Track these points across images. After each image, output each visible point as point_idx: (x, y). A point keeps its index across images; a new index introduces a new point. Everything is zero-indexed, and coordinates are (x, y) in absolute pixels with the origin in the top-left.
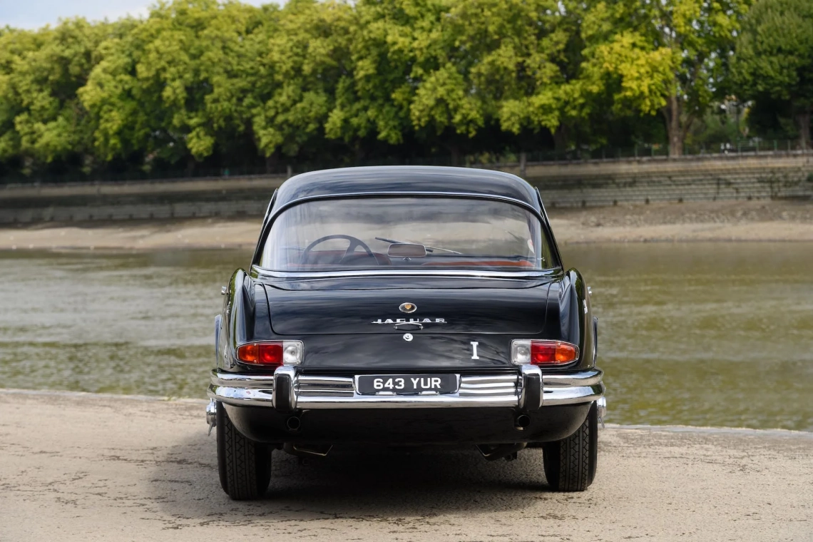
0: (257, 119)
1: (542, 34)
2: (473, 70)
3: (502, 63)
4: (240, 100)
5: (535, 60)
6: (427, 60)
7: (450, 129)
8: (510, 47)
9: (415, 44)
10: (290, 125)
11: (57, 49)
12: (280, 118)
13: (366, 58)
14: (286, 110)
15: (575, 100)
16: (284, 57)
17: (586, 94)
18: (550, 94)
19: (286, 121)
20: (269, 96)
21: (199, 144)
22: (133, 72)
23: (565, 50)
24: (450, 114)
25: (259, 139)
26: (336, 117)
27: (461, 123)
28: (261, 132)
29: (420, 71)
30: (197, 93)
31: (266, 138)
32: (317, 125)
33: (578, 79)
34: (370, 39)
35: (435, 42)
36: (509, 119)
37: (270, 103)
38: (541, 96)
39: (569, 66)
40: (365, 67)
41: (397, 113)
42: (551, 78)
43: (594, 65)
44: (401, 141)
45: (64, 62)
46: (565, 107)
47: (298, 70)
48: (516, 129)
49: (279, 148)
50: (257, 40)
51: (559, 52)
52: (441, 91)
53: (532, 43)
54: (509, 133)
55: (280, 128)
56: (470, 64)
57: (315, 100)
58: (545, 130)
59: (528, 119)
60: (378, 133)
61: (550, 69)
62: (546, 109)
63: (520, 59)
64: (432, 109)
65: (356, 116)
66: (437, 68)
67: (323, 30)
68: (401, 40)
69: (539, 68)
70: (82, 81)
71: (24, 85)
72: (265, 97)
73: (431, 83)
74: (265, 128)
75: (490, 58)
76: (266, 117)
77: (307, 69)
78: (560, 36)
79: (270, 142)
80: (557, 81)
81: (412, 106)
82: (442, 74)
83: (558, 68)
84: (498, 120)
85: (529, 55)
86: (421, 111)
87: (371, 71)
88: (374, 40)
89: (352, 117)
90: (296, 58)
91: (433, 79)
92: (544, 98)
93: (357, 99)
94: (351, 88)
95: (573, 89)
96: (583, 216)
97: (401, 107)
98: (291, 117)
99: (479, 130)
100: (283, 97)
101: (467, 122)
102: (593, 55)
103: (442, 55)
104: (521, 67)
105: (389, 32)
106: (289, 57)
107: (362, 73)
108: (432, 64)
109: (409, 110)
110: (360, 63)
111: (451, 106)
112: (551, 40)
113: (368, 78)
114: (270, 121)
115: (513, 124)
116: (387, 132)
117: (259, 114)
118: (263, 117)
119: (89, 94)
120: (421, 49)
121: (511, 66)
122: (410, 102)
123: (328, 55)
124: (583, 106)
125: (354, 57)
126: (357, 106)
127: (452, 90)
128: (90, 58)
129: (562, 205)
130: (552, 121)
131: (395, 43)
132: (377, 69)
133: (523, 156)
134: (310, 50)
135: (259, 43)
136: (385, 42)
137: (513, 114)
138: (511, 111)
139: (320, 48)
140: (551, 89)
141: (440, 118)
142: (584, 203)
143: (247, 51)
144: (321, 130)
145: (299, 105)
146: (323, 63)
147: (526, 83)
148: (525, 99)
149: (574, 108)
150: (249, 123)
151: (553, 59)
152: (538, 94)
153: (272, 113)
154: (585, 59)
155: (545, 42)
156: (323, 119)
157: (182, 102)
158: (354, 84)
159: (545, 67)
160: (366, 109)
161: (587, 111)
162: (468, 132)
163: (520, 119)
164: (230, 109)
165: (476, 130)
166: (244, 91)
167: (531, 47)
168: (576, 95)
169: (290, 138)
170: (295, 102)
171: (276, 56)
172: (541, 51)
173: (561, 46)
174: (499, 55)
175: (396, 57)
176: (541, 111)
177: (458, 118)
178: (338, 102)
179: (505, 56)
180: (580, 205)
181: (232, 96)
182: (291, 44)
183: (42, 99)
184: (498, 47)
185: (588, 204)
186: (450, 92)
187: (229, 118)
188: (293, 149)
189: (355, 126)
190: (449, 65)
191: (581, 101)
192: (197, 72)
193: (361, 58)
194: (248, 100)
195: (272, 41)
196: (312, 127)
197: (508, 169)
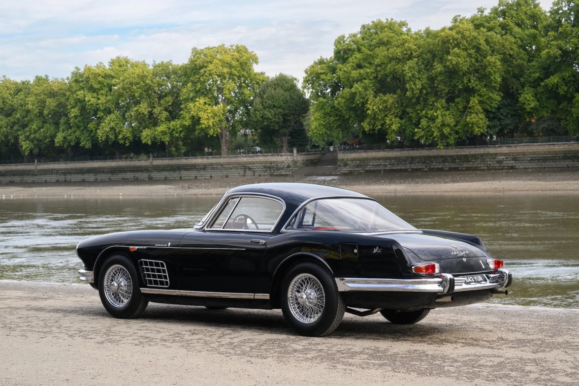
0: (21, 137)
1: (160, 98)
2: (128, 114)
3: (142, 111)
4: (12, 127)
5: (157, 110)
6: (105, 109)
7: (117, 141)
8: (146, 104)
9: (100, 102)
10: (37, 140)
12: (32, 136)
13: (75, 107)
14: (35, 132)
15: (177, 129)
16: (34, 107)
17: (183, 126)
18: (165, 126)
19: (35, 138)
20: (26, 126)
23: (172, 105)
24: (116, 135)
25: (22, 147)
26: (60, 136)
27: (122, 139)
28: (23, 143)
29: (102, 114)
31: (25, 146)
32: (50, 139)
33: (178, 119)
34: (77, 99)
35: (109, 101)
36: (146, 138)
37: (27, 129)
38: (161, 127)
39: (174, 112)
40: (74, 112)
41: (90, 134)
42: (165, 118)
43: (187, 112)
44: (91, 147)
46: (173, 132)
47: (41, 114)
48: (149, 143)
49: (31, 151)
50: (20, 98)
51: (169, 106)
52: (112, 124)
53: (156, 102)
54: (146, 144)
55: (32, 141)
56: (126, 112)
57: (49, 129)
58: (163, 143)
59: (155, 138)
60: (80, 143)
61: (165, 114)
62: (164, 133)
63: (150, 110)
64: (108, 132)
65: (70, 135)
66: (110, 113)
67: (52, 94)
68: (92, 99)
69: (160, 113)
72: (24, 126)
73: (108, 120)
74: (25, 141)
75: (136, 109)
76: (25, 136)
77: (46, 112)
78: (169, 99)
79: (27, 148)
80: (168, 120)
81: (98, 131)
82: (112, 116)
83: (168, 114)
84: (139, 138)
85: (155, 107)
86: (102, 133)
87: (78, 114)
88: (79, 99)
89: (68, 136)
90: (40, 107)
91: (109, 118)
93: (71, 128)
94: (67, 123)
95: (176, 124)
96: (181, 184)
97: (92, 131)
98: (37, 135)
99: (130, 143)
100: (34, 126)
101: (125, 138)
102: (186, 108)
103: (112, 107)
104: (151, 114)
105: (86, 96)
106: (37, 107)
107: (73, 115)
108: (108, 111)
109: (96, 133)
110: (73, 110)
111: (117, 131)
112: (165, 101)
113: (76, 117)
114: (27, 138)
115: (148, 140)
116: (86, 144)
117: (22, 134)
118: (24, 136)
120: (103, 104)
121: (146, 113)
122: (96, 129)
123: (56, 107)
124: (181, 132)
125: (69, 107)
126: (70, 131)
127: (118, 123)
129: (170, 178)
130: (166, 139)
131: (89, 101)
132: (80, 113)
133: (151, 155)
134: (47, 103)
135: (21, 100)
136: (85, 100)
137: (147, 135)
139: (51, 103)
140: (165, 124)
141: (112, 137)
142: (181, 178)
143: (15, 103)
144: (52, 142)
145: (42, 130)
146: (54, 110)
147: (152, 121)
148: (153, 128)
149: (177, 133)
150: (16, 138)
151: (166, 110)
152: (159, 126)
153: (28, 134)
154: (182, 109)
155: (162, 102)
156: (53, 137)
158: (69, 120)
159: (162, 113)
160: (75, 132)
161: (183, 134)
162: (125, 143)
163: (151, 138)
164: (7, 132)
165: (129, 143)
166: (14, 123)
167: (155, 103)
168: (178, 127)
169: (36, 146)
170: (40, 128)
171: (30, 107)
172: (160, 105)
173: (170, 103)
174: (140, 107)
175: (89, 107)
176: (161, 134)
177: (120, 137)
178: (61, 129)
179: (144, 108)
180: (179, 178)
181: (8, 125)
182: (37, 100)
184: (140, 103)
185: (183, 178)
186: (116, 125)
187: (6, 136)
188: (36, 151)
189: (69, 140)
190: (116, 112)
191: (181, 129)
193: (73, 107)
194: (15, 128)
195: (27, 99)
196: (48, 140)
197: (143, 162)
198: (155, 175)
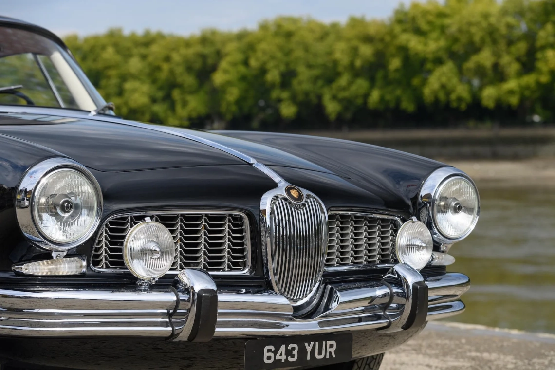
0: (326, 96)
1: (510, 43)
2: (465, 66)
3: (482, 62)
5: (506, 60)
6: (435, 59)
7: (448, 104)
8: (489, 51)
11: (199, 49)
12: (341, 94)
13: (396, 56)
14: (344, 90)
17: (539, 84)
18: (515, 82)
19: (344, 97)
20: (333, 80)
21: (288, 110)
22: (246, 63)
23: (526, 54)
24: (448, 93)
25: (326, 108)
26: (375, 96)
27: (456, 100)
29: (431, 66)
30: (287, 78)
31: (332, 108)
32: (363, 100)
33: (533, 72)
34: (399, 46)
35: (440, 48)
37: (334, 85)
39: (528, 64)
40: (395, 63)
42: (515, 72)
45: (203, 57)
46: (524, 90)
48: (491, 106)
49: (339, 115)
51: (522, 55)
52: (444, 79)
54: (487, 108)
55: (340, 101)
57: (361, 84)
58: (509, 106)
59: (500, 99)
60: (401, 104)
61: (516, 66)
62: (511, 92)
63: (495, 60)
64: (437, 91)
66: (441, 64)
67: (368, 39)
68: (419, 45)
70: (214, 69)
72: (330, 81)
73: (439, 74)
74: (331, 102)
75: (476, 59)
76: (331, 94)
77: (358, 64)
78: (522, 47)
79: (334, 110)
81: (424, 89)
82: (445, 69)
83: (521, 66)
85: (501, 56)
86: (430, 93)
87: (399, 66)
88: (401, 46)
89: (386, 94)
90: (350, 57)
91: (439, 71)
92: (512, 84)
93: (390, 84)
94: (385, 77)
95: (529, 79)
97: (416, 89)
98: (347, 94)
99: (467, 106)
100: (343, 81)
101: (460, 99)
103: (444, 56)
104: (496, 66)
105: (411, 40)
106: (347, 57)
107: (393, 67)
108: (439, 62)
109: (422, 91)
111: (448, 89)
112: (517, 47)
113: (397, 70)
114: (334, 98)
115: (490, 103)
116: (408, 106)
117: (327, 93)
118: (329, 94)
119: (218, 78)
120: (430, 52)
122: (424, 86)
123: (372, 56)
124: (535, 91)
128: (219, 55)
129: (522, 155)
130: (514, 100)
131: (414, 48)
132: (403, 64)
133: (497, 123)
136: (408, 48)
138: (489, 95)
139: (366, 51)
141: (442, 97)
142: (534, 153)
144: (365, 103)
146: (369, 61)
147: (498, 75)
150: (320, 97)
152: (507, 82)
155: (513, 49)
156: (366, 96)
157: (278, 84)
158: (387, 74)
159: (511, 65)
161: (537, 94)
162: (460, 107)
163: (494, 99)
164: (308, 89)
165: (465, 105)
166: (317, 78)
167: (503, 51)
168: (532, 85)
169: (346, 108)
171: (338, 56)
172: (509, 53)
173: (523, 52)
176: (508, 93)
177: (453, 97)
178: (377, 84)
183: (189, 80)
185: (537, 154)
186: (449, 80)
187: (307, 94)
188: (348, 116)
189: (388, 100)
190: (449, 62)
191: (535, 88)
192: (287, 65)
193: (393, 57)
194: (320, 83)
196: (359, 101)
197: (485, 131)
198: (502, 149)
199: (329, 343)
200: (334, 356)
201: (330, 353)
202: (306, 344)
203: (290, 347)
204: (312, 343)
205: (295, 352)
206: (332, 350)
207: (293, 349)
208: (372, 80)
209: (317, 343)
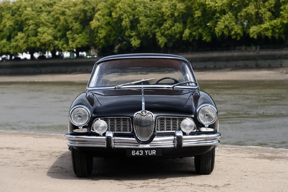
0: (158, 34)
2: (239, 14)
3: (250, 12)
4: (151, 26)
5: (263, 10)
6: (221, 11)
7: (230, 37)
8: (253, 5)
9: (217, 5)
10: (170, 36)
11: (82, 7)
12: (166, 32)
13: (198, 10)
14: (168, 29)
15: (278, 26)
16: (167, 10)
17: (282, 23)
18: (268, 24)
19: (168, 34)
20: (162, 25)
21: (135, 42)
22: (110, 15)
23: (274, 7)
24: (230, 31)
25: (159, 41)
26: (187, 32)
27: (234, 34)
28: (159, 38)
29: (218, 15)
30: (134, 23)
31: (162, 41)
32: (180, 35)
33: (279, 18)
34: (200, 3)
35: (224, 4)
36: (252, 33)
37: (162, 27)
38: (265, 25)
39: (276, 13)
40: (198, 14)
41: (210, 31)
42: (269, 17)
43: (285, 12)
44: (211, 41)
45: (85, 11)
46: (274, 28)
47: (172, 15)
48: (255, 37)
49: (166, 44)
50: (157, 3)
51: (272, 7)
52: (227, 23)
53: (261, 4)
54: (253, 38)
55: (166, 36)
56: (238, 12)
57: (178, 27)
58: (266, 37)
59: (260, 33)
60: (203, 38)
61: (269, 14)
62: (266, 29)
63: (256, 10)
64: (223, 29)
65: (195, 31)
66: (225, 14)
68: (211, 3)
69: (264, 14)
70: (91, 19)
71: (70, 20)
72: (160, 25)
73: (223, 20)
74: (161, 37)
75: (245, 10)
76: (161, 33)
77: (176, 14)
78: (272, 2)
79: (163, 42)
80: (271, 19)
81: (216, 28)
82: (227, 16)
83: (271, 14)
84: (248, 33)
85: (260, 9)
86: (219, 30)
87: (200, 15)
88: (201, 3)
89: (193, 32)
90: (172, 10)
91: (223, 18)
92: (266, 25)
93: (195, 25)
94: (192, 22)
95: (277, 22)
96: (281, 70)
97: (211, 28)
98: (170, 32)
99: (241, 37)
100: (167, 25)
101: (236, 34)
102: (285, 9)
103: (227, 9)
104: (257, 13)
106: (169, 10)
107: (196, 16)
108: (223, 12)
109: (214, 30)
110: (196, 12)
111: (230, 28)
112: (269, 3)
113: (199, 17)
114: (163, 34)
115: (254, 35)
116: (206, 38)
117: (158, 32)
118: (159, 33)
119: (94, 24)
120: (219, 7)
121: (253, 13)
122: (215, 27)
123: (184, 9)
124: (281, 28)
125: (194, 9)
126: (195, 28)
127: (231, 22)
128: (94, 10)
129: (273, 66)
130: (269, 34)
131: (209, 4)
132: (202, 14)
133: (258, 47)
134: (177, 7)
135: (158, 4)
136: (206, 4)
137: (254, 31)
138: (254, 30)
139: (181, 6)
140: (269, 22)
141: (226, 33)
142: (281, 65)
143: (153, 7)
144: (181, 37)
145: (173, 28)
146: (182, 12)
147: (259, 20)
148: (259, 25)
149: (278, 29)
150: (154, 35)
151: (269, 10)
152: (264, 23)
153: (163, 31)
154: (282, 10)
155: (266, 4)
156: (182, 33)
157: (129, 27)
158: (194, 19)
159: (266, 13)
160: (198, 29)
161: (282, 30)
162: (237, 38)
163: (257, 33)
164: (147, 29)
165: (240, 37)
166: (152, 23)
167: (261, 6)
168: (278, 24)
169: (169, 40)
170: (171, 27)
171: (164, 10)
172: (265, 7)
173: (273, 5)
174: (249, 9)
175: (209, 9)
176: (265, 30)
177: (233, 33)
178: (188, 26)
179: (251, 9)
180: (280, 66)
181: (148, 24)
182: (170, 5)
183: (76, 26)
184: (248, 6)
185: (283, 65)
186: (229, 23)
187: (146, 33)
188: (171, 44)
189: (194, 35)
190: (229, 13)
191: (280, 26)
192: (134, 16)
193: (196, 10)
194: (154, 26)
195: (163, 3)
196: (178, 36)
197: (252, 52)
198: (261, 62)
199: (153, 151)
200: (155, 154)
201: (154, 153)
202: (146, 151)
203: (140, 151)
204: (147, 151)
205: (142, 153)
206: (155, 153)
207: (141, 152)
208: (185, 24)
209: (149, 151)
